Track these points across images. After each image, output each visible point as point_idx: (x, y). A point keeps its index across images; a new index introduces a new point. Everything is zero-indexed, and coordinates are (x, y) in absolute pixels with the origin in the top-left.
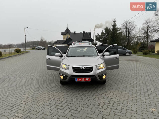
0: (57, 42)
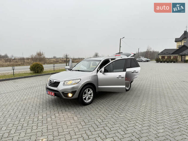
0: (164, 53)
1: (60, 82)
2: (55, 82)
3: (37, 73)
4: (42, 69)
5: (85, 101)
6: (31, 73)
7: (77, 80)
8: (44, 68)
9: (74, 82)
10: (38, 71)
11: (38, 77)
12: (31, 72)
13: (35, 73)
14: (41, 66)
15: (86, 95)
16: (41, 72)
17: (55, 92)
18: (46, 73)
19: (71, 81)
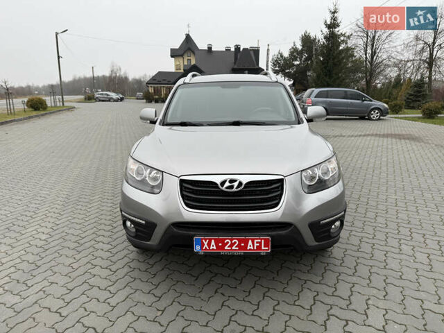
2: (250, 184)
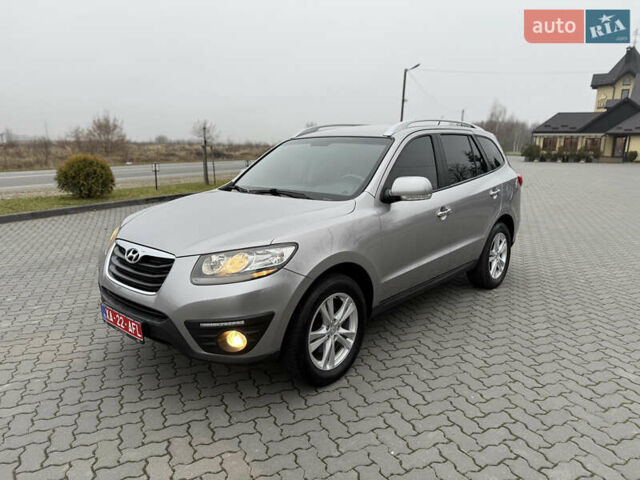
0: (554, 126)
1: (173, 261)
2: (147, 259)
3: (89, 196)
4: (107, 181)
5: (320, 364)
6: (63, 198)
7: (272, 251)
8: (117, 180)
9: (255, 262)
10: (90, 190)
11: (91, 214)
12: (64, 193)
13: (77, 199)
14: (103, 167)
15: (323, 331)
16: (102, 192)
17: (148, 320)
18: (125, 199)
19: (238, 257)
